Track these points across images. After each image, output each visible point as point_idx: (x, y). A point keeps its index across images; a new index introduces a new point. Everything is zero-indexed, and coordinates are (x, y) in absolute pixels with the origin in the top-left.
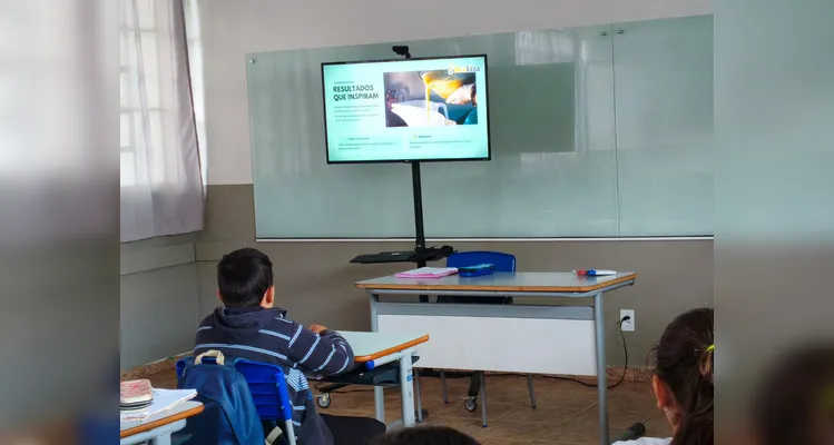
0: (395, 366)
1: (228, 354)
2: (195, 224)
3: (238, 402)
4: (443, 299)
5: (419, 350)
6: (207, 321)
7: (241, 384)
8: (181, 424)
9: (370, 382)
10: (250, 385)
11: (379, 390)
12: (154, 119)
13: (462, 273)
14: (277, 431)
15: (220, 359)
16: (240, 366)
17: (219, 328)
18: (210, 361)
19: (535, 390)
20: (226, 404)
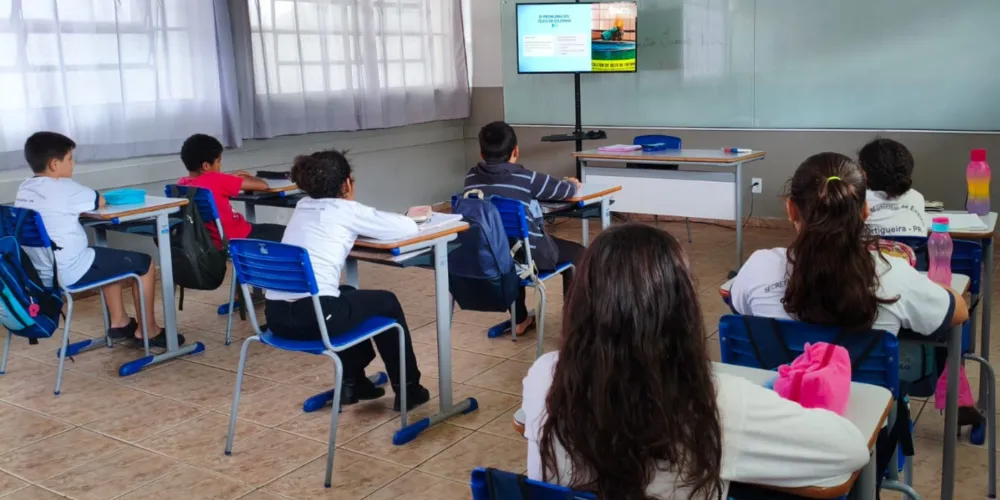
0: (598, 206)
1: (486, 192)
2: (464, 113)
3: (492, 225)
4: (630, 166)
5: (615, 196)
6: (473, 170)
7: (494, 213)
8: (454, 236)
9: (581, 217)
10: (501, 214)
11: (585, 222)
12: (437, 41)
13: (645, 149)
14: (519, 244)
15: (481, 196)
16: (494, 200)
17: (480, 175)
18: (474, 197)
19: (692, 231)
20: (484, 225)
